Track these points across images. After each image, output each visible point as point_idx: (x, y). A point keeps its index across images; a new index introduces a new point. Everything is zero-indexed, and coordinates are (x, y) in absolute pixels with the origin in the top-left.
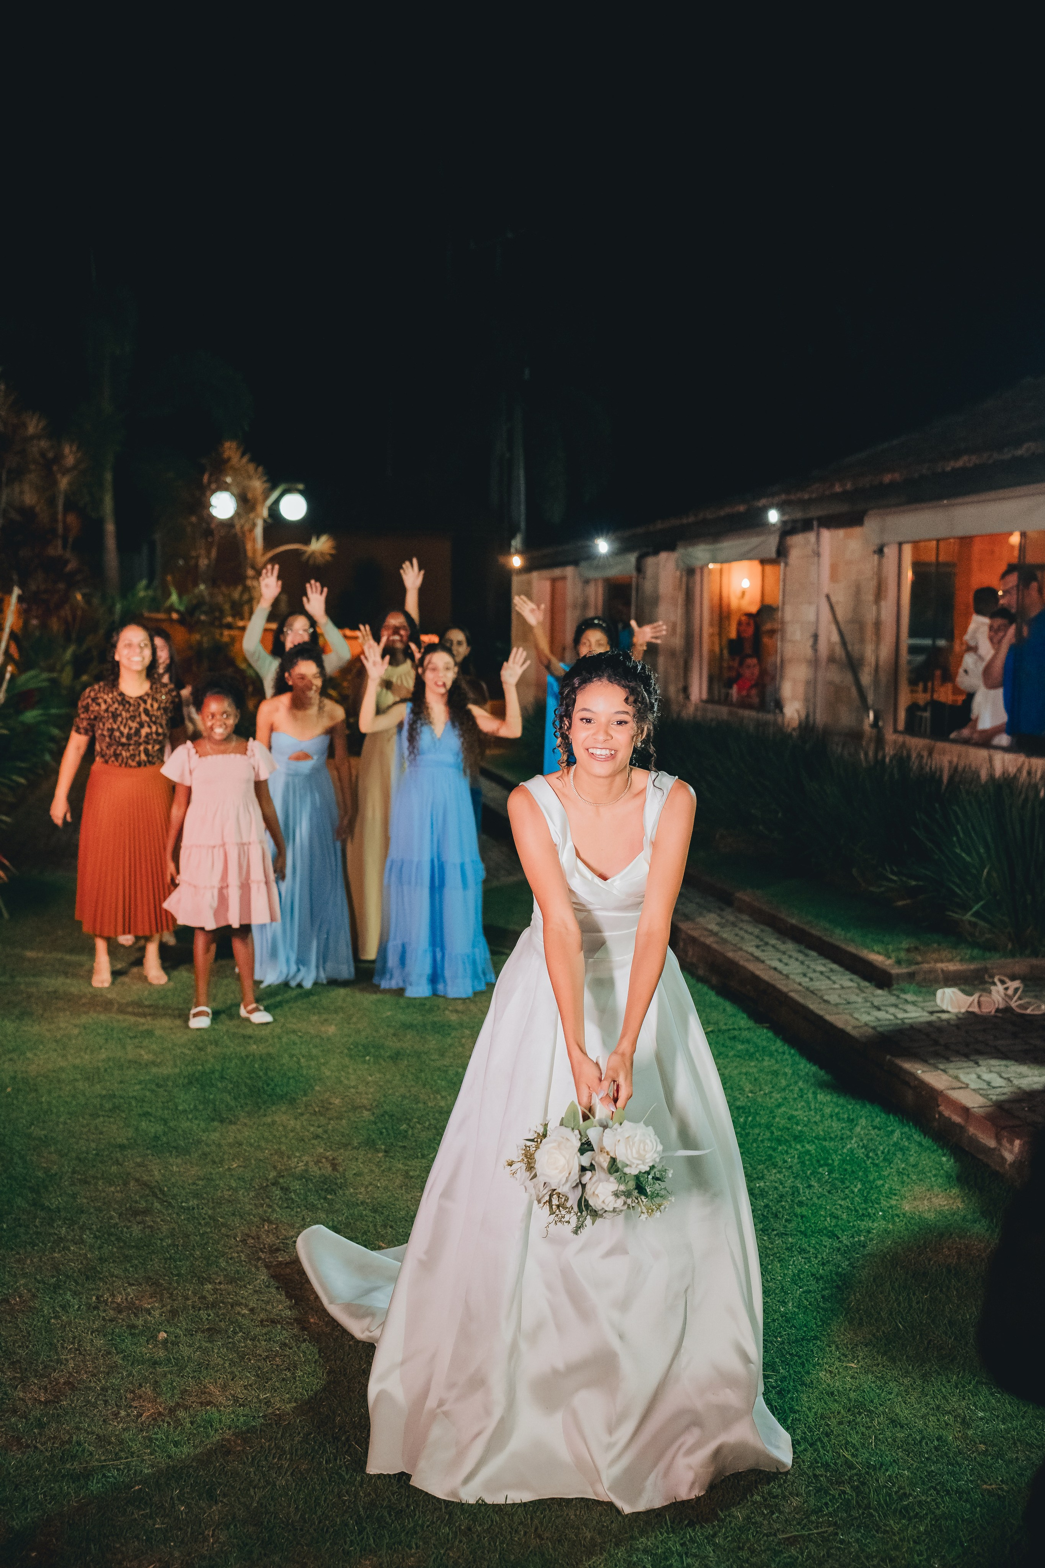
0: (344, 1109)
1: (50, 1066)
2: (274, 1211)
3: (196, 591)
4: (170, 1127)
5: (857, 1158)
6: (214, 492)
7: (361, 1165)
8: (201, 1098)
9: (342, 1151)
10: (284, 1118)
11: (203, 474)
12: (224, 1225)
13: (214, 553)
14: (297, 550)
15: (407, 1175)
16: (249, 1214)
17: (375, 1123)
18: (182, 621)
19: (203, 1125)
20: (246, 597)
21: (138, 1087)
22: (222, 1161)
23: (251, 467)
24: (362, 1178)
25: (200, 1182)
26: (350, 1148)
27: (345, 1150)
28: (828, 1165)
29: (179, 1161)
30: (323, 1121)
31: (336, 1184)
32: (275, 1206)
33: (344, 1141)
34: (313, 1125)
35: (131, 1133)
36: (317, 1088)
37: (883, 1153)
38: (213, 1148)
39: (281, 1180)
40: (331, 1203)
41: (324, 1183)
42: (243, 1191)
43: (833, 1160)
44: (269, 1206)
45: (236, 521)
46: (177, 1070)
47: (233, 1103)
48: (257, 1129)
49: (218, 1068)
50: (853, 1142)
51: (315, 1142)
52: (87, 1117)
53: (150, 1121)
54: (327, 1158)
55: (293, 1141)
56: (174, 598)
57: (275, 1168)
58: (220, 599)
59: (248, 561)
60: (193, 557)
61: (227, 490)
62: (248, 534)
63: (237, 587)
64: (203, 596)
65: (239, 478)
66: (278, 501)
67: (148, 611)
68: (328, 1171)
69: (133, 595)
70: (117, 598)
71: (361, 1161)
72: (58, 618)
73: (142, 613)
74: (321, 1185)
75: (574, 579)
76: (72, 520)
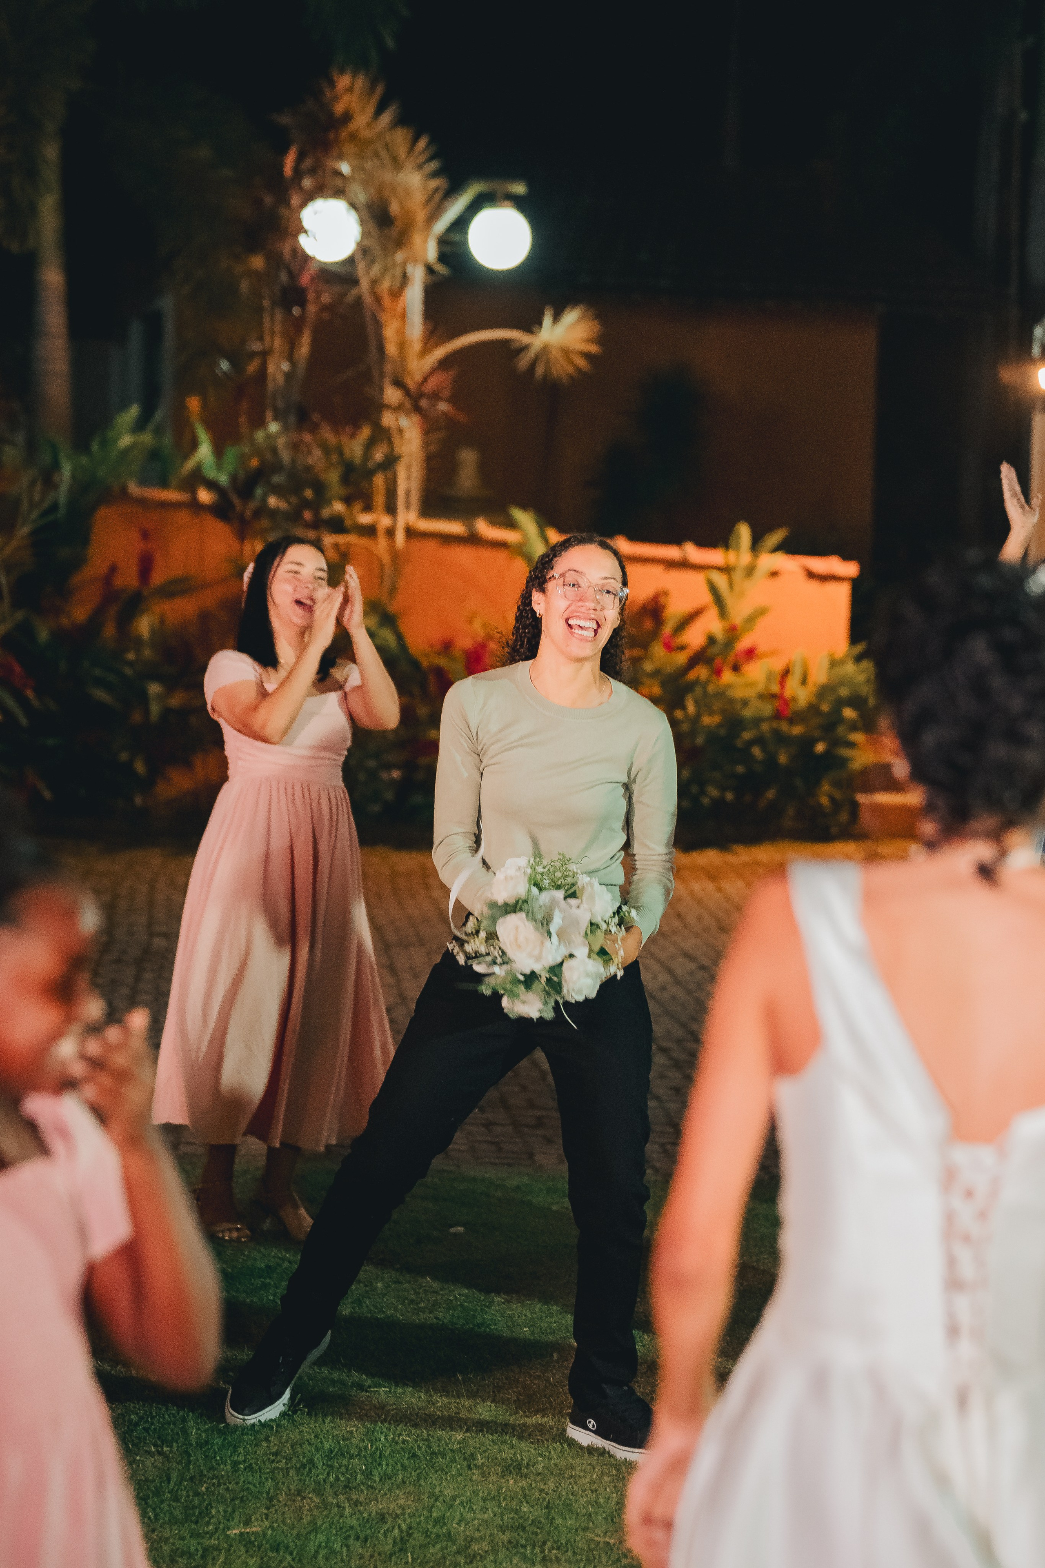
3: (260, 436)
6: (309, 197)
11: (285, 154)
13: (304, 349)
14: (506, 343)
18: (222, 511)
20: (379, 456)
23: (400, 137)
45: (361, 267)
56: (206, 449)
58: (316, 457)
59: (388, 368)
60: (253, 355)
61: (338, 193)
62: (387, 301)
63: (357, 427)
64: (274, 450)
65: (368, 165)
66: (461, 224)
67: (141, 484)
69: (103, 442)
70: (66, 449)
73: (124, 488)
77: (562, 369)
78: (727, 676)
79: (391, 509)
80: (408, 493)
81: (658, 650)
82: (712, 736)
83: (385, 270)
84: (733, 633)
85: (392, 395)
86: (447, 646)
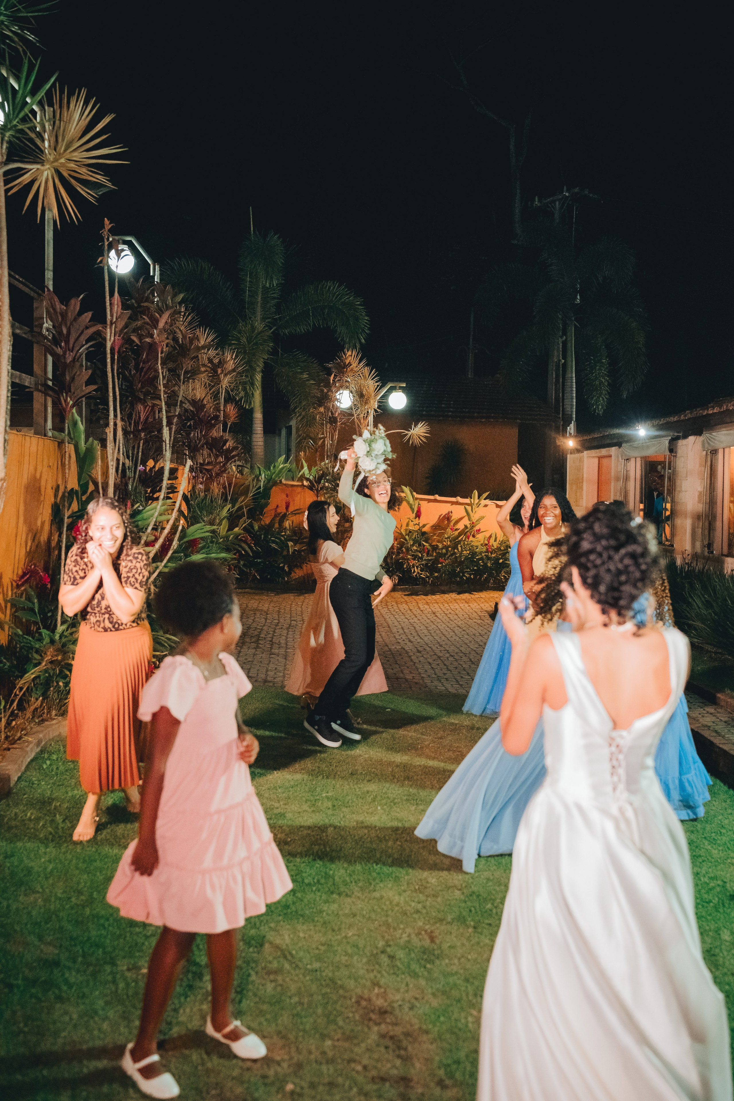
2: (382, 976)
3: (323, 463)
6: (338, 389)
7: (455, 939)
8: (323, 874)
9: (438, 925)
10: (391, 893)
11: (330, 375)
12: (342, 987)
14: (400, 434)
16: (362, 978)
17: (465, 902)
18: (311, 488)
19: (324, 896)
22: (340, 930)
23: (366, 370)
24: (455, 951)
25: (322, 948)
26: (444, 922)
27: (441, 925)
29: (305, 928)
30: (422, 897)
31: (434, 955)
32: (384, 972)
33: (440, 916)
34: (414, 901)
38: (333, 916)
39: (388, 949)
40: (429, 971)
41: (424, 953)
42: (357, 956)
44: (379, 972)
45: (354, 410)
47: (348, 879)
48: (368, 902)
51: (416, 916)
54: (426, 931)
55: (398, 914)
56: (306, 468)
57: (383, 937)
60: (321, 439)
61: (347, 388)
62: (362, 421)
64: (327, 468)
65: (356, 379)
66: (385, 396)
67: (286, 479)
68: (427, 942)
69: (274, 467)
70: (262, 469)
71: (454, 935)
72: (218, 484)
73: (281, 481)
74: (422, 955)
75: (618, 457)
76: (230, 410)
77: (417, 441)
78: (471, 538)
81: (449, 530)
82: (467, 558)
83: (361, 411)
84: (473, 525)
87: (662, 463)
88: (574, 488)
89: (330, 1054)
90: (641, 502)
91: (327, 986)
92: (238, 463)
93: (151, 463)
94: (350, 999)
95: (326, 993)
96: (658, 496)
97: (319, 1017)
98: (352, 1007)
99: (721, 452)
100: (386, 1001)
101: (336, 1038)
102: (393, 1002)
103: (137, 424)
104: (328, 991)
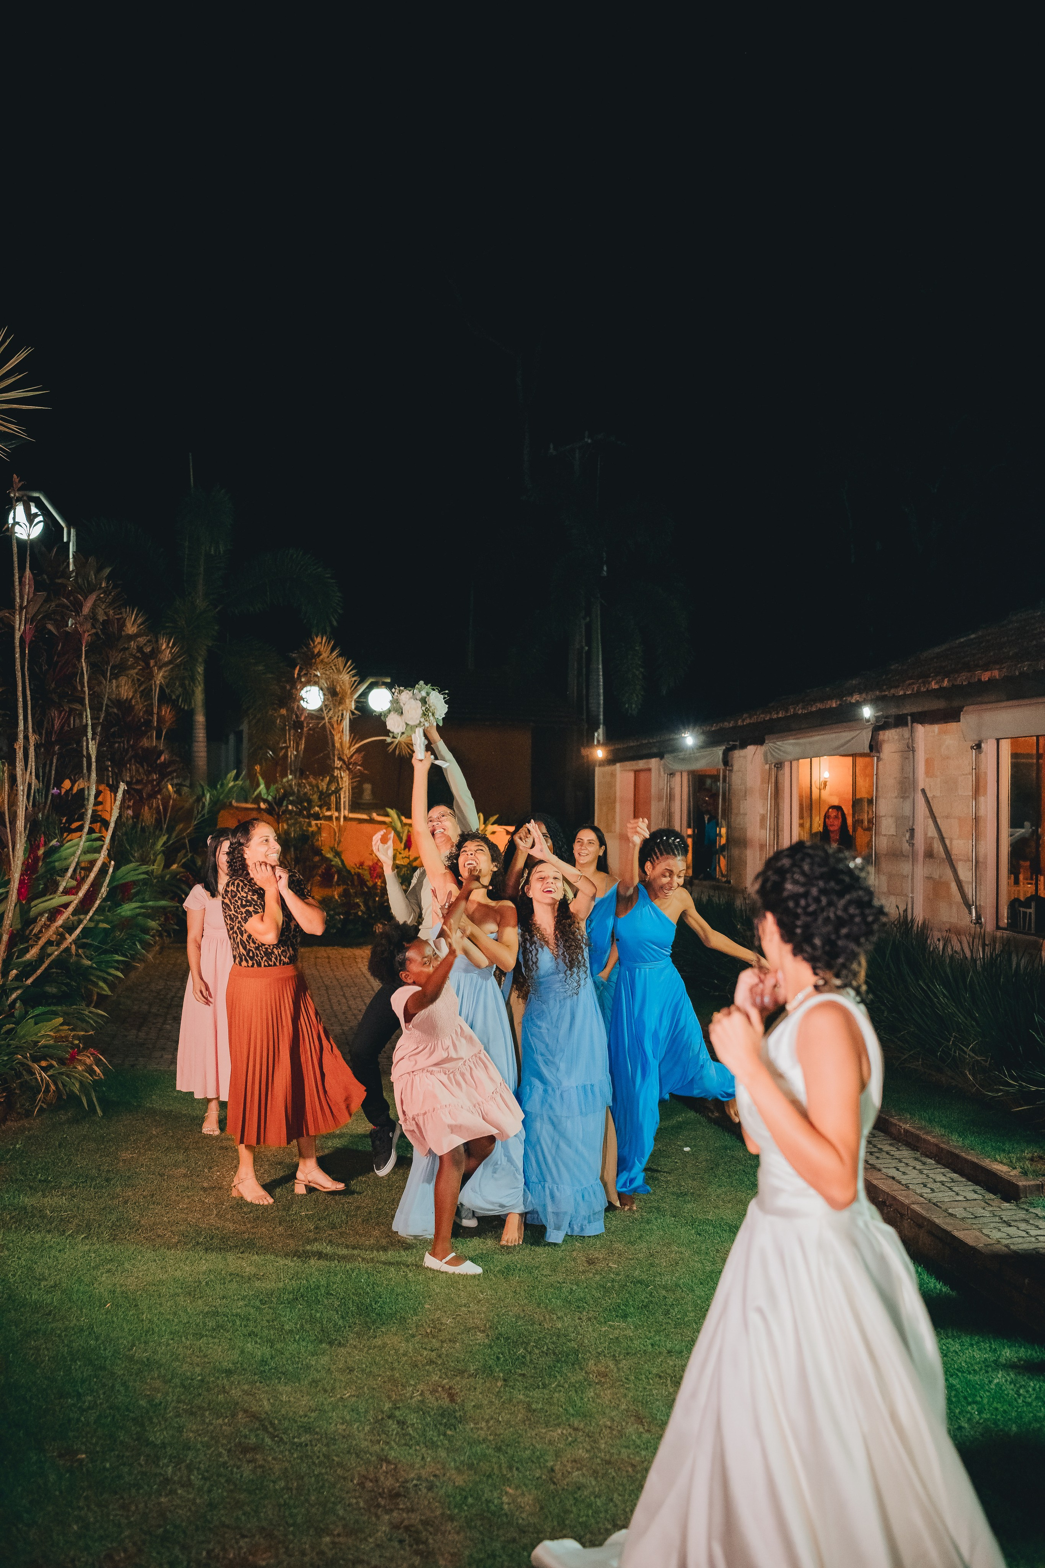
0: (457, 1330)
1: (149, 1279)
2: (391, 1448)
3: (285, 780)
4: (276, 1350)
5: (1007, 1395)
6: (304, 686)
7: (480, 1396)
8: (307, 1317)
9: (458, 1378)
10: (395, 1339)
11: (294, 669)
12: (340, 1465)
13: (302, 745)
14: (382, 741)
15: (529, 1409)
16: (365, 1453)
17: (491, 1347)
18: (270, 811)
19: (311, 1347)
20: (333, 788)
21: (241, 1303)
22: (333, 1389)
23: (340, 661)
24: (482, 1411)
25: (313, 1414)
26: (466, 1375)
27: (462, 1378)
28: (975, 1402)
29: (288, 1389)
30: (435, 1343)
31: (455, 1417)
32: (393, 1443)
33: (459, 1367)
34: (425, 1349)
35: (235, 1355)
36: (427, 1306)
37: (1034, 1389)
38: (323, 1373)
39: (397, 1413)
40: (450, 1439)
41: (442, 1415)
42: (358, 1424)
43: (981, 1397)
44: (388, 1443)
45: (325, 712)
46: (281, 1285)
47: (340, 1323)
48: (367, 1353)
49: (323, 1282)
50: (999, 1376)
51: (429, 1368)
52: (190, 1337)
53: (256, 1343)
54: (443, 1387)
55: (406, 1367)
56: (262, 786)
57: (389, 1397)
58: (308, 789)
59: (336, 752)
60: (282, 748)
61: (316, 683)
62: (335, 726)
63: (324, 777)
64: (291, 786)
65: (328, 672)
66: (365, 694)
67: (237, 801)
68: (446, 1402)
69: (222, 785)
70: (206, 787)
71: (479, 1390)
72: (150, 808)
73: (231, 803)
74: (439, 1418)
75: (659, 771)
76: (166, 712)
77: (406, 751)
79: (338, 809)
80: (344, 802)
83: (334, 713)
85: (338, 763)
86: (362, 864)
87: (715, 778)
88: (605, 809)
89: (330, 1554)
90: (689, 826)
91: (321, 1464)
92: (175, 781)
93: (67, 784)
94: (352, 1481)
95: (320, 1473)
96: (709, 820)
97: (312, 1506)
98: (355, 1490)
99: (787, 764)
100: (397, 1481)
101: (336, 1533)
102: (406, 1481)
103: (49, 734)
104: (324, 1471)
